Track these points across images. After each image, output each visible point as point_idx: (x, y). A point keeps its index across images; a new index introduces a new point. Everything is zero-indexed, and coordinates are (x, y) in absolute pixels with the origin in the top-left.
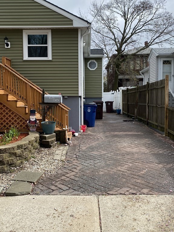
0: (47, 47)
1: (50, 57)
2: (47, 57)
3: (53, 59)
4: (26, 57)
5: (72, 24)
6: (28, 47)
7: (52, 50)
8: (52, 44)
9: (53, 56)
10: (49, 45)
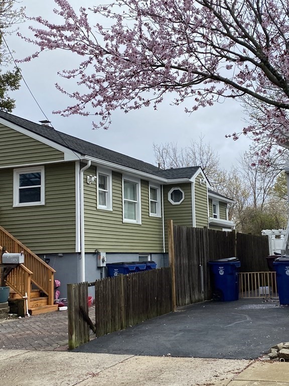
0: (40, 188)
1: (42, 202)
2: (40, 201)
3: (46, 203)
4: (16, 203)
5: (63, 158)
6: (20, 189)
7: (46, 192)
8: (46, 184)
9: (46, 199)
10: (42, 186)
